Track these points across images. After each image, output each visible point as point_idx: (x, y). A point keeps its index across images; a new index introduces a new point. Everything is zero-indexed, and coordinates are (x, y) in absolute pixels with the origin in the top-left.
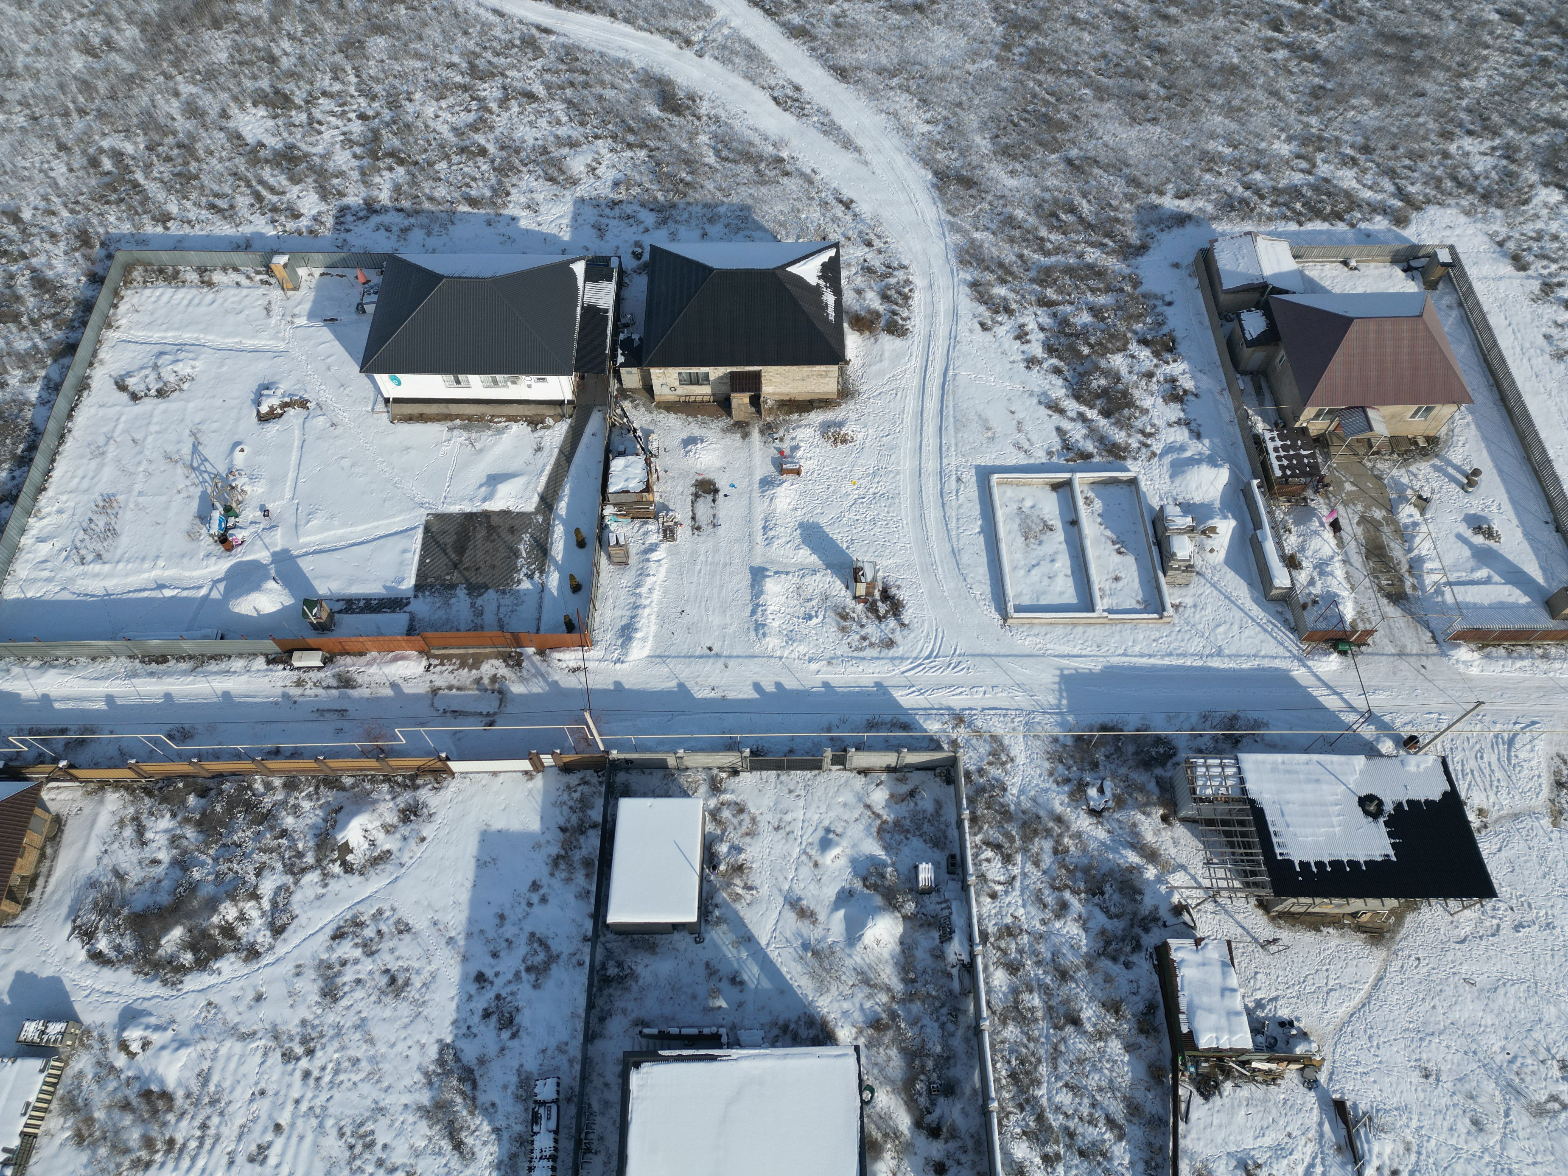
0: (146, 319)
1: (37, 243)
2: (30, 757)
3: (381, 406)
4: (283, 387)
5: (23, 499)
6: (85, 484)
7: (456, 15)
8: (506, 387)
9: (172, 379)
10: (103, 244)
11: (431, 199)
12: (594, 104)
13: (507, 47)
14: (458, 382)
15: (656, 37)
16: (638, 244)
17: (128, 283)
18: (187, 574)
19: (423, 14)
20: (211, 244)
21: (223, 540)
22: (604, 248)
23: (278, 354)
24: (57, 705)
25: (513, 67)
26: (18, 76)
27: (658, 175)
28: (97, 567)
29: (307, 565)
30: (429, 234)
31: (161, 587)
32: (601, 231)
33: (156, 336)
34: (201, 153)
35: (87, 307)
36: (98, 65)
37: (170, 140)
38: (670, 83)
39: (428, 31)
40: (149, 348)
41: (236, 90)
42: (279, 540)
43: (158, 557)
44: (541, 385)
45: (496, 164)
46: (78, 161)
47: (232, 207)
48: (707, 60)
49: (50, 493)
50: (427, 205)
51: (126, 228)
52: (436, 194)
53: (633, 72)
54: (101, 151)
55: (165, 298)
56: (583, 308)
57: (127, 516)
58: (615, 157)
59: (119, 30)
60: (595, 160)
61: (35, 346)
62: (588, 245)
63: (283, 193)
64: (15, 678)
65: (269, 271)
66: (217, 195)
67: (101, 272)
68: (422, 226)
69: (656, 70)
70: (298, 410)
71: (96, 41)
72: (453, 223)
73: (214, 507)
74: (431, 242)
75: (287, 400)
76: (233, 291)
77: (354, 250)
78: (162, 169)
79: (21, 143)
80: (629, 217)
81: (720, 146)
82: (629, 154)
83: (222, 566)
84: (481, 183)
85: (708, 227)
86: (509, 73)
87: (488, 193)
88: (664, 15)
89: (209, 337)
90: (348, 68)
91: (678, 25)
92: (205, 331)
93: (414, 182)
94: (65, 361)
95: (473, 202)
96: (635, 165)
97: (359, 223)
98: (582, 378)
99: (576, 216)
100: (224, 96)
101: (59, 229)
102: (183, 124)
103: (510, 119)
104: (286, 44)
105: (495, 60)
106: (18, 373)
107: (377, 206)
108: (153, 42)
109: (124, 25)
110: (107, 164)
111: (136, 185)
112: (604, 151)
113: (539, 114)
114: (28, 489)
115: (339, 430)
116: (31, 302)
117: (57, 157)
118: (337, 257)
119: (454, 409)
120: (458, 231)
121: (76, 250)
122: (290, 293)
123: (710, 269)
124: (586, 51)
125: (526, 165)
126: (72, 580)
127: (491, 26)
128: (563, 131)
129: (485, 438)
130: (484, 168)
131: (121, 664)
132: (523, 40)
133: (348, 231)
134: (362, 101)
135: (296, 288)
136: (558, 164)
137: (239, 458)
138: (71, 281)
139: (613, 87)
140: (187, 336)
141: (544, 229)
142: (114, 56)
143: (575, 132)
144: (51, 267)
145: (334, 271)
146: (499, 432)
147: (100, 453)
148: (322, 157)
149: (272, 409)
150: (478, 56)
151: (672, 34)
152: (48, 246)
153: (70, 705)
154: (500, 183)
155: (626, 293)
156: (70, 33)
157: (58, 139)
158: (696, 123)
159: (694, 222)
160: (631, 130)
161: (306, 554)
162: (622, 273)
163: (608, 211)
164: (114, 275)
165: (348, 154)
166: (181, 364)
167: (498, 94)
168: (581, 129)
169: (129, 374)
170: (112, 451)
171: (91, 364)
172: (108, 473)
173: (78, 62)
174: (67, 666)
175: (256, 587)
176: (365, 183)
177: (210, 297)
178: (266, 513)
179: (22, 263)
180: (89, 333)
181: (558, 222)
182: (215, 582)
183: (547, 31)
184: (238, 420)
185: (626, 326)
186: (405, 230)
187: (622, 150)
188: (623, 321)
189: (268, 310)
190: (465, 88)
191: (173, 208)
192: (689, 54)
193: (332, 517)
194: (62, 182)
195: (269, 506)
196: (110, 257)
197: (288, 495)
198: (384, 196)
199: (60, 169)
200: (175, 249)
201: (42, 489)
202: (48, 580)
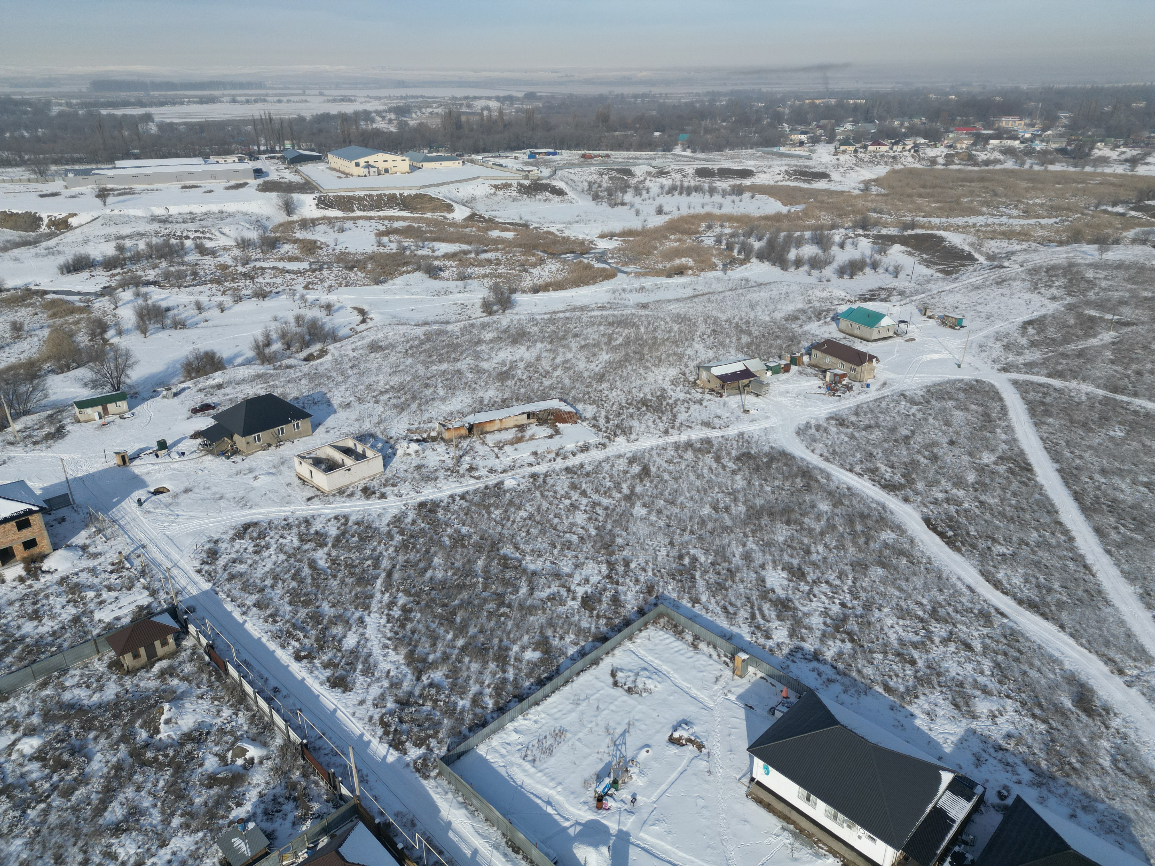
0: (650, 646)
1: (628, 580)
2: (416, 854)
3: (746, 780)
4: (696, 729)
5: (525, 703)
6: (557, 715)
7: (940, 578)
8: (842, 825)
9: (641, 686)
10: (657, 597)
11: (859, 672)
12: (1017, 675)
13: (966, 611)
14: (808, 799)
15: (1093, 657)
16: (1005, 787)
17: (655, 622)
18: (567, 806)
19: (917, 568)
20: (711, 627)
21: (600, 799)
22: (975, 775)
23: (706, 708)
24: (451, 834)
25: (965, 624)
26: (675, 505)
27: (1049, 747)
28: (528, 766)
29: (634, 854)
30: (845, 692)
31: (549, 803)
32: (979, 762)
33: (649, 658)
34: (737, 579)
35: (627, 623)
36: (715, 516)
37: (726, 565)
38: (1091, 690)
39: (915, 579)
40: (641, 662)
41: (777, 557)
42: (629, 823)
43: (560, 783)
44: (869, 842)
45: (919, 674)
46: (674, 553)
47: (735, 614)
48: (1134, 692)
49: (539, 708)
50: (854, 674)
51: (674, 595)
52: (865, 671)
53: (1061, 669)
54: (688, 553)
55: (667, 641)
56: (935, 807)
57: (564, 747)
58: (1017, 718)
59: (736, 505)
60: (999, 711)
61: (590, 628)
62: (963, 766)
63: (769, 621)
64: (446, 800)
65: (733, 658)
66: (731, 604)
67: (646, 610)
68: (843, 684)
69: (1083, 677)
70: (695, 748)
71: (722, 505)
72: (866, 694)
73: (609, 775)
74: (844, 697)
75: (693, 738)
76: (705, 658)
77: (790, 674)
78: (712, 577)
79: (654, 533)
80: (1008, 764)
81: (1119, 757)
82: (1031, 721)
83: (587, 815)
84: (900, 681)
85: (1080, 813)
86: (960, 626)
87: (902, 689)
88: (1107, 644)
89: (675, 675)
90: (850, 576)
91: (1118, 657)
92: (676, 671)
93: (854, 656)
94: (597, 644)
95: (887, 688)
96: (1031, 731)
97: (804, 661)
98: (906, 858)
99: (963, 740)
100: (769, 557)
101: (642, 579)
102: (737, 560)
103: (945, 653)
104: (821, 548)
105: (953, 614)
106: (573, 637)
107: (821, 658)
108: (749, 517)
109: (740, 504)
110: (686, 561)
111: (693, 577)
112: (1009, 708)
113: (970, 661)
114: (531, 699)
115: (711, 778)
116: (604, 606)
117: (665, 546)
118: (777, 672)
119: (794, 816)
120: (866, 701)
121: (642, 593)
122: (736, 677)
123: (1067, 847)
124: (1027, 639)
125: (941, 686)
126: (512, 764)
127: (961, 594)
128: (981, 679)
129: (804, 853)
130: (908, 672)
131: (495, 834)
132: (981, 612)
133: (793, 661)
134: (848, 597)
135: (741, 677)
136: (967, 699)
137: (643, 755)
138: (629, 606)
139: (1039, 671)
140: (665, 668)
141: (933, 735)
142: (726, 516)
143: (993, 685)
144: (625, 594)
145: (770, 680)
146: (818, 855)
147: (577, 703)
148: (804, 614)
149: (681, 738)
150: (941, 606)
151: (1108, 661)
152: (631, 584)
153: (456, 839)
154: (915, 687)
155: (977, 817)
156: (712, 497)
157: (672, 539)
158: (1103, 729)
159: (1067, 801)
160: (1040, 706)
161: (638, 846)
162: (981, 801)
163: (992, 751)
164: (651, 614)
165: (821, 620)
166: (650, 681)
167: (944, 634)
168: (998, 686)
169: (622, 670)
170: (583, 706)
171: (608, 653)
172: (573, 716)
173: (707, 510)
174: (472, 813)
175: (595, 845)
176: (822, 641)
177: (691, 654)
178: (634, 800)
179: (614, 586)
180: (619, 636)
181: (946, 736)
182: (578, 823)
183: (1003, 614)
184: (658, 732)
185: (966, 843)
186: (830, 681)
187: (1026, 716)
188: (964, 837)
189: (717, 679)
190: (922, 620)
191: (704, 598)
192: (1118, 680)
193: (669, 833)
194: (659, 559)
195: (638, 797)
196: (656, 605)
197: (653, 798)
198: (829, 654)
199: (664, 552)
200: (690, 619)
201: (537, 704)
202: (503, 756)
